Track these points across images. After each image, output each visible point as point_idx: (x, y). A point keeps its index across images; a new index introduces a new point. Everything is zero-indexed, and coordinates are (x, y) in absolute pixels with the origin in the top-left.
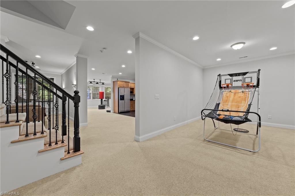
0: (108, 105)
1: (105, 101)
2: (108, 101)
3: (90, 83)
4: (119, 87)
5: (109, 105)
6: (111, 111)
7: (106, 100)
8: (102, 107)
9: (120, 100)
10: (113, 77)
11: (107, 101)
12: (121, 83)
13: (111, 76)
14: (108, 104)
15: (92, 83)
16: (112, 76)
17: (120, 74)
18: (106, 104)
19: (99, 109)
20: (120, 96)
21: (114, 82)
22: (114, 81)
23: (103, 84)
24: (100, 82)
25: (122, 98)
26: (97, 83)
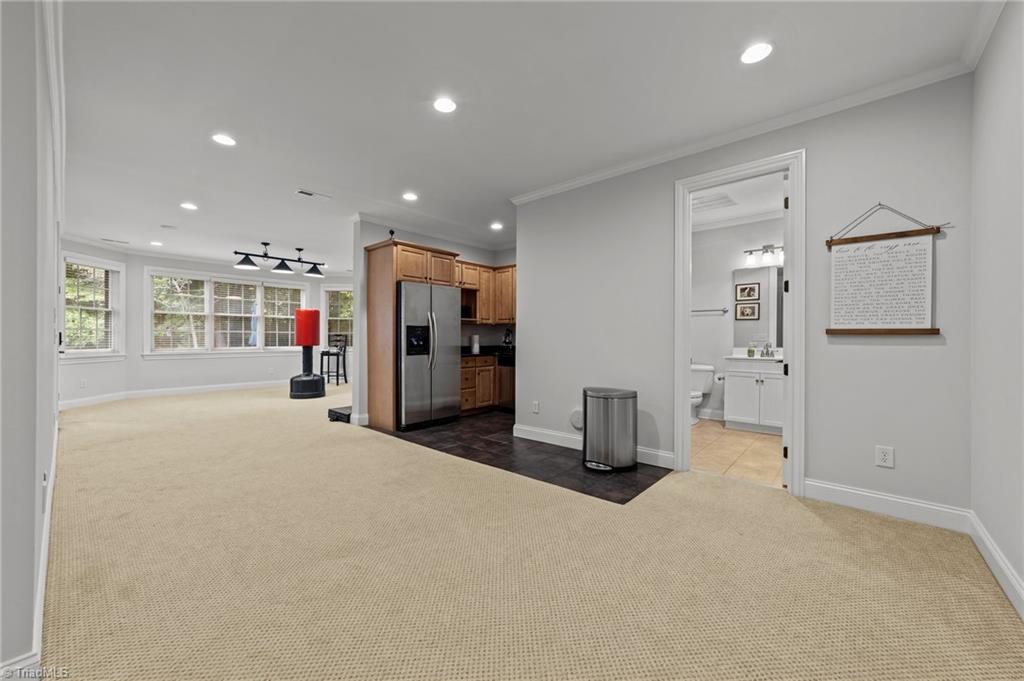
0: (342, 375)
1: (325, 358)
2: (341, 355)
3: (242, 262)
4: (400, 277)
5: (345, 376)
6: (354, 417)
7: (334, 350)
8: (308, 387)
9: (408, 354)
10: (365, 224)
11: (337, 355)
12: (412, 256)
13: (356, 218)
14: (341, 372)
15: (252, 263)
16: (360, 214)
17: (410, 197)
18: (333, 368)
19: (293, 397)
20: (410, 329)
21: (369, 251)
22: (371, 242)
23: (315, 269)
24: (299, 260)
25: (418, 340)
26: (283, 265)
